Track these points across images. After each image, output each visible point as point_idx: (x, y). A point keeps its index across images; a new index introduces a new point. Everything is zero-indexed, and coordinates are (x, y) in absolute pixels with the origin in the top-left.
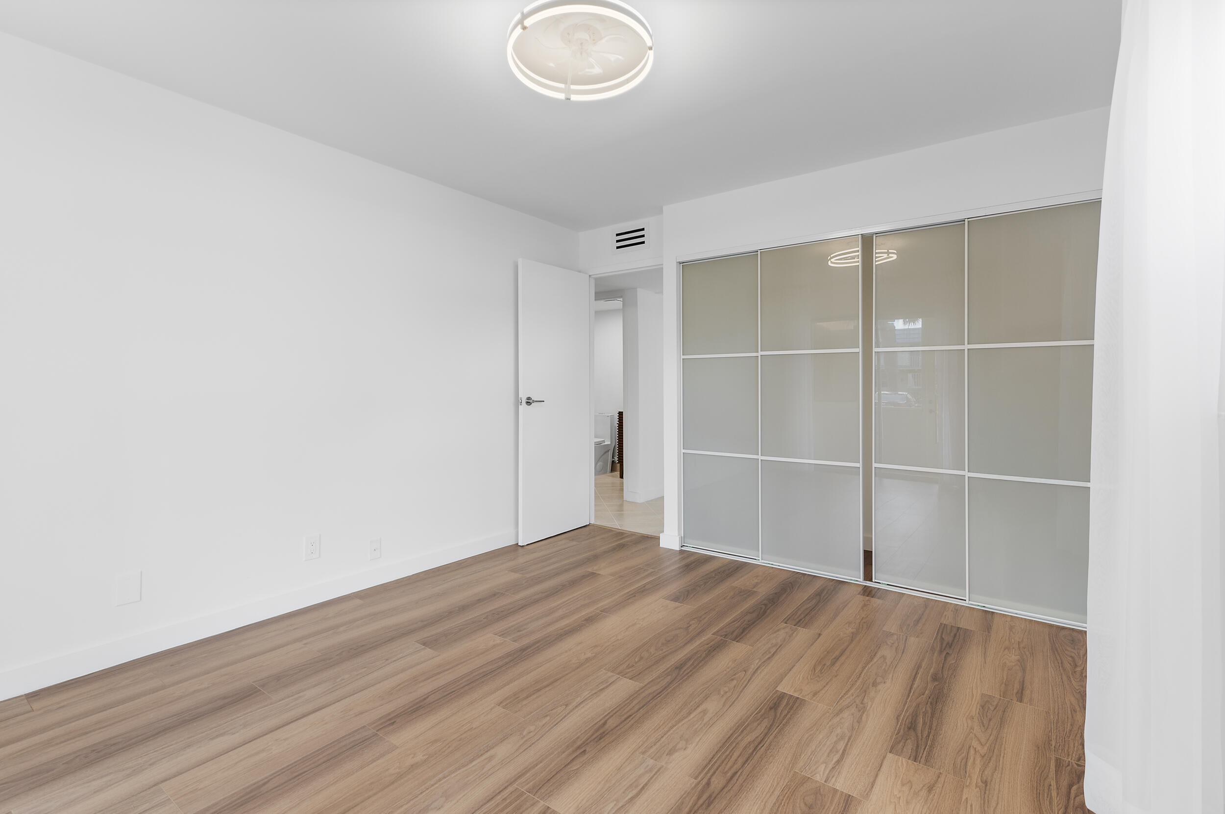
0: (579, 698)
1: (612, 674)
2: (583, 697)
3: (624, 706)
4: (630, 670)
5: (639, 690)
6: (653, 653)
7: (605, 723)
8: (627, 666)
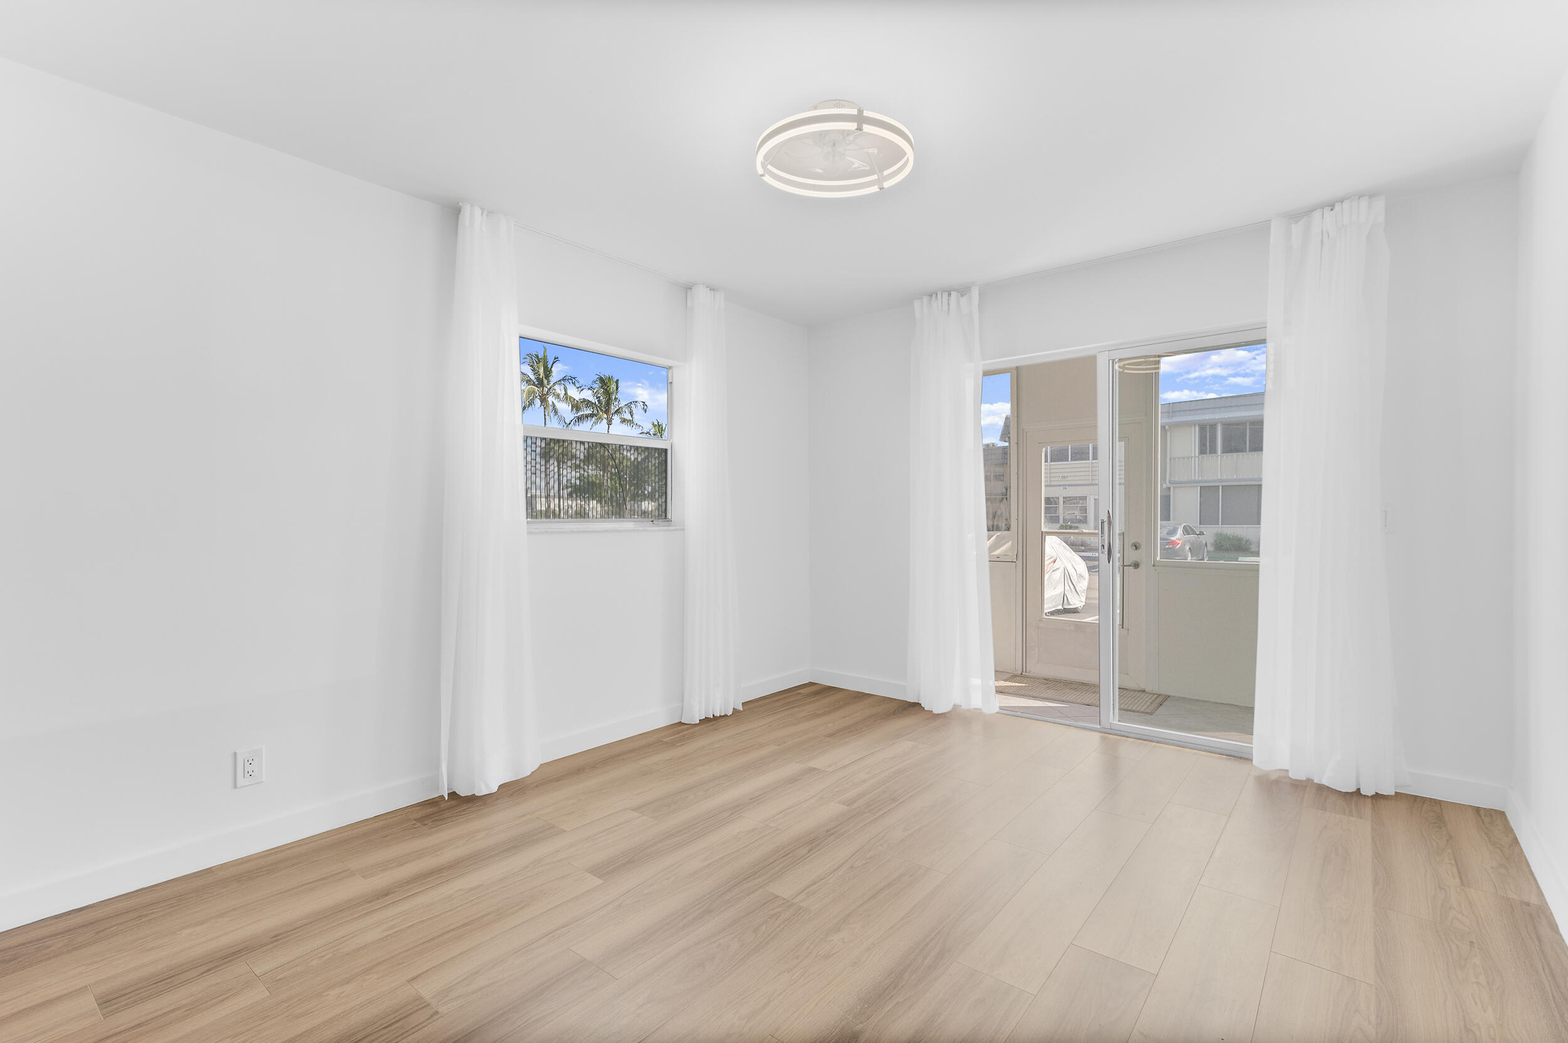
0: (840, 874)
1: (801, 904)
2: (836, 875)
3: (789, 865)
4: (775, 911)
5: (770, 882)
6: (735, 940)
7: (809, 851)
8: (779, 916)
